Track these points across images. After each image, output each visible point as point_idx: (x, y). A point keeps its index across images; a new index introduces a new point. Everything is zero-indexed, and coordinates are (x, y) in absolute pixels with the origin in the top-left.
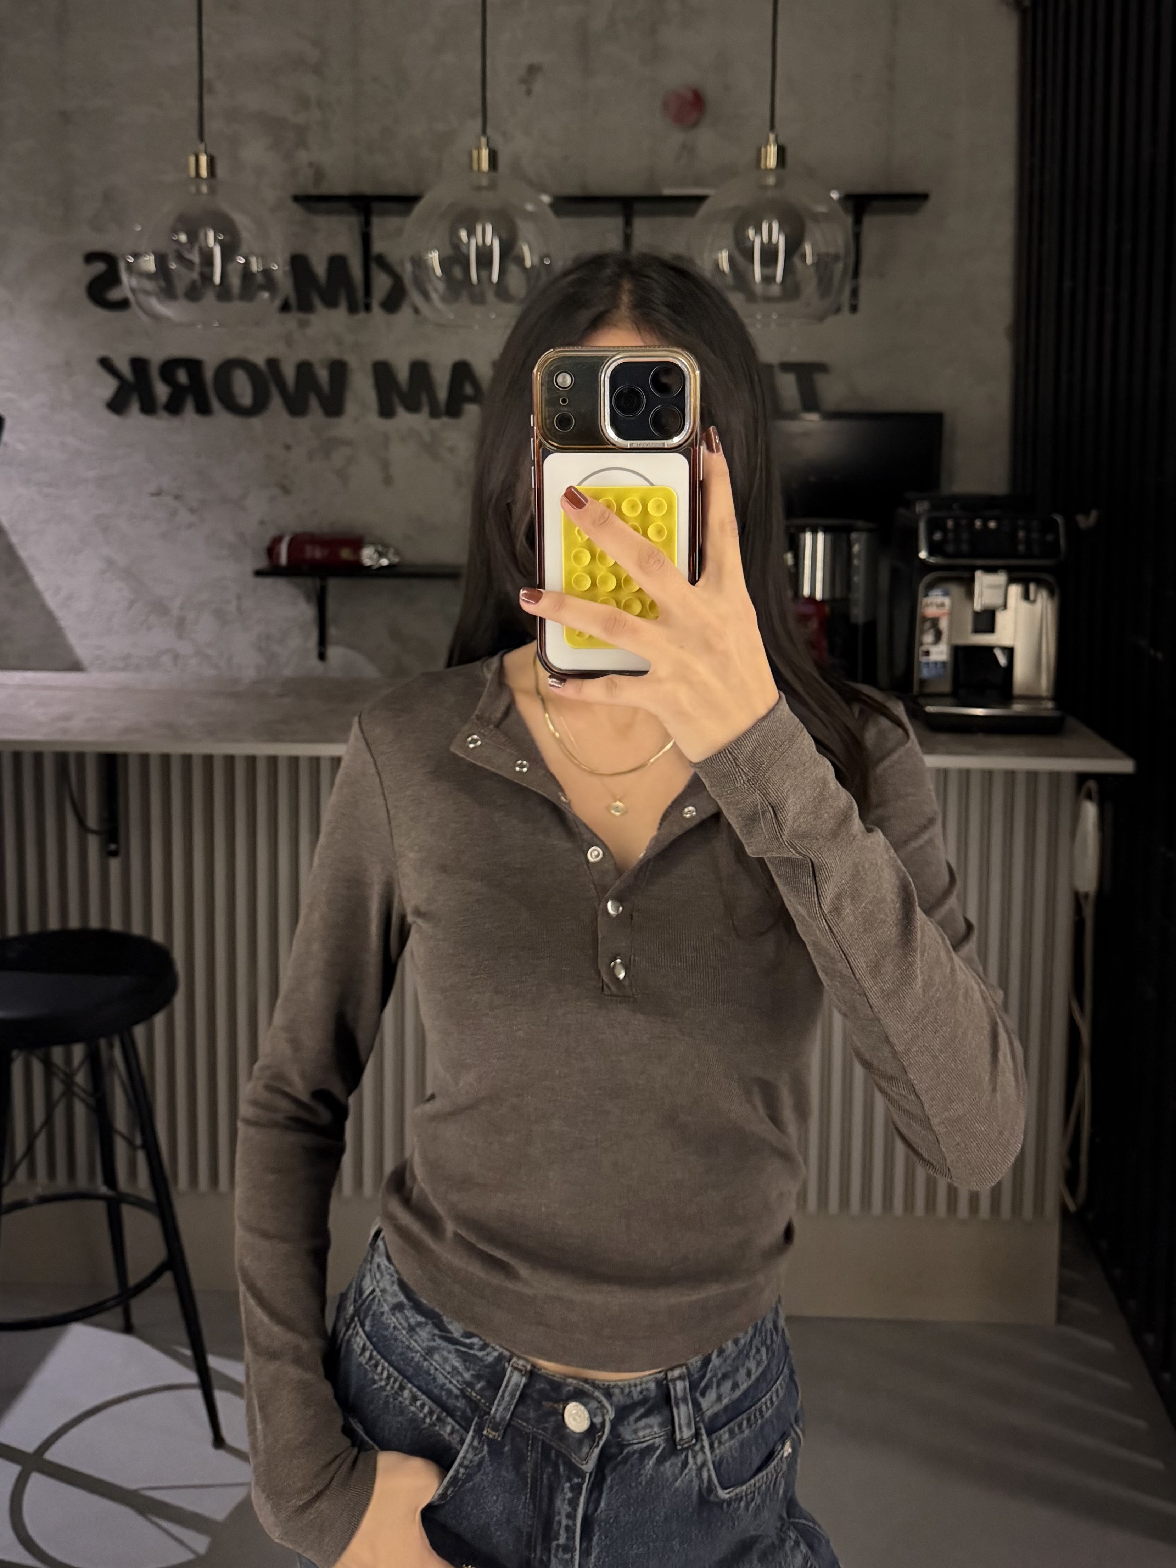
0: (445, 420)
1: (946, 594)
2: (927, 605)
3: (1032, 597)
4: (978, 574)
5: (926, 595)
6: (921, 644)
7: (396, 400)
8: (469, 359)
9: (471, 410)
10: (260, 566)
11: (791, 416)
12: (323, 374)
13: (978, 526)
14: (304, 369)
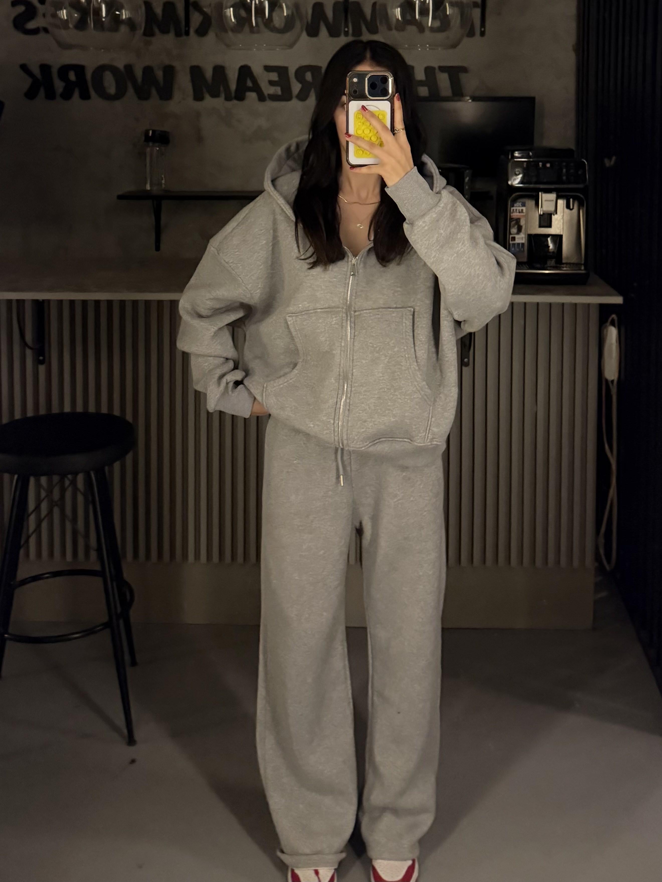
0: (234, 102)
1: (524, 205)
2: (513, 212)
3: (571, 207)
4: (540, 193)
5: (513, 206)
6: (510, 234)
7: (204, 90)
8: (249, 64)
9: (252, 96)
10: (120, 193)
11: (447, 99)
12: (160, 74)
13: (541, 166)
14: (148, 71)
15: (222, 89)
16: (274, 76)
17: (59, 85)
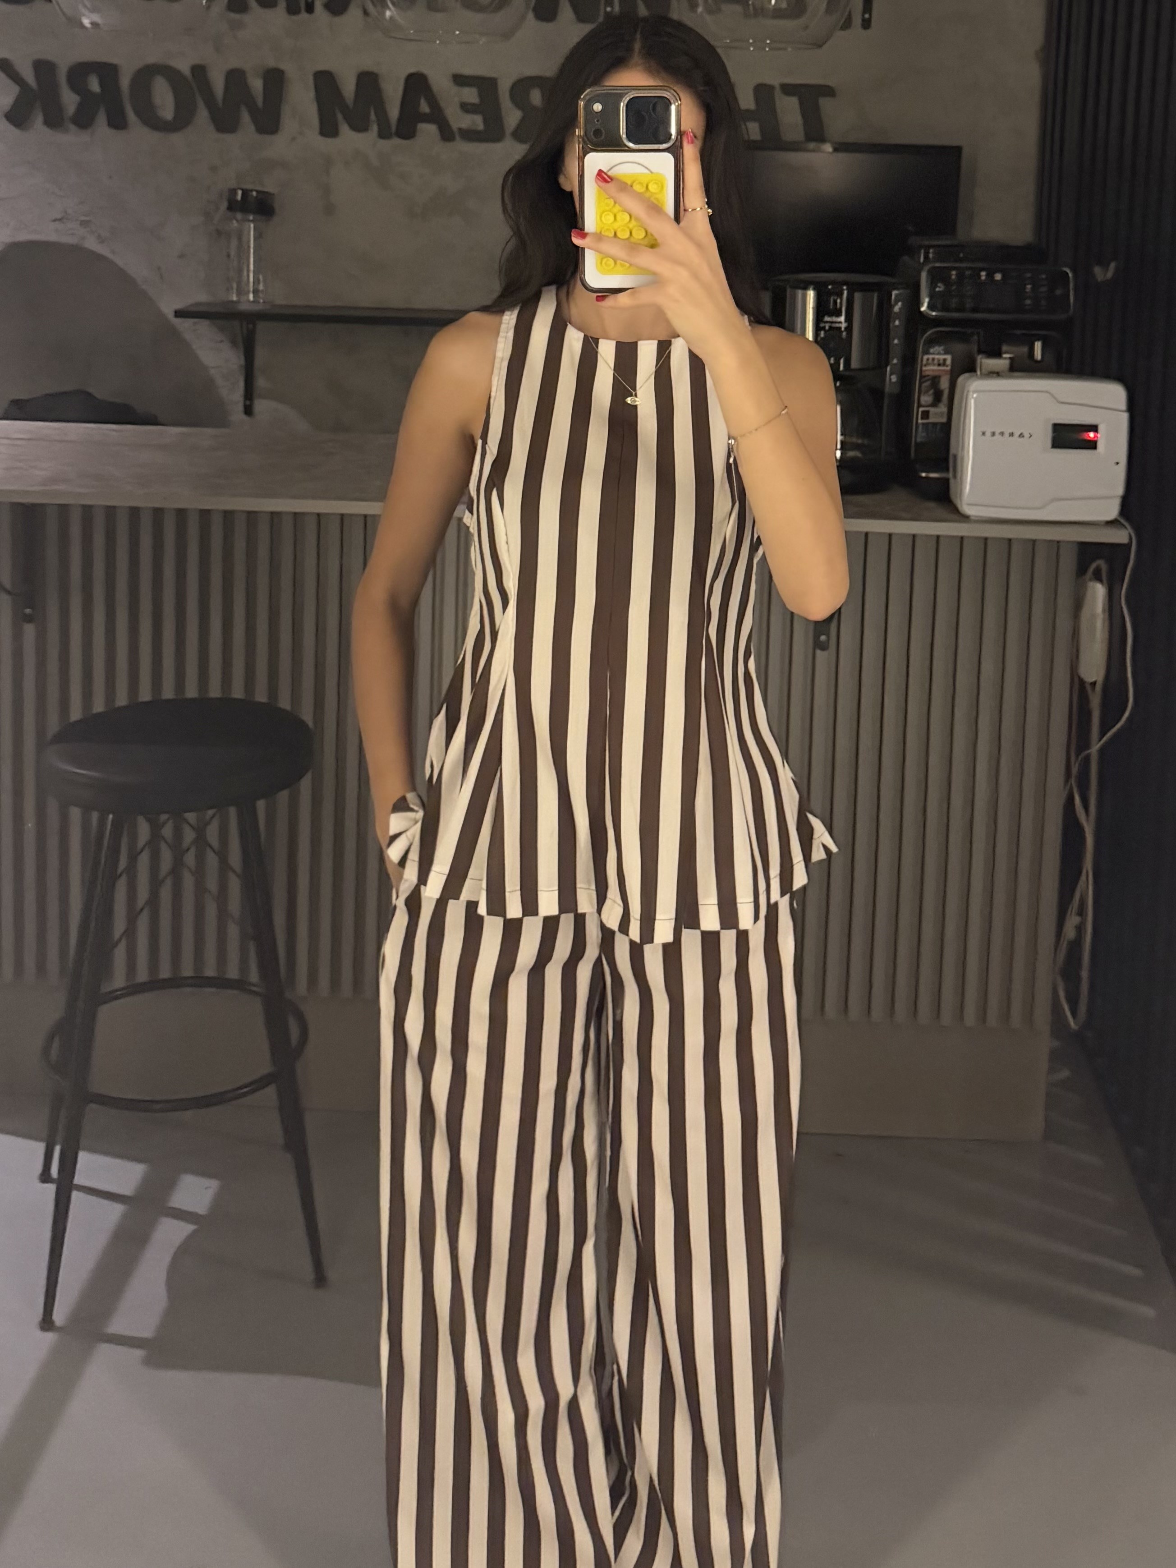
0: (396, 141)
1: (947, 351)
2: (927, 363)
3: (1039, 357)
5: (927, 353)
6: (919, 406)
7: (340, 117)
8: (425, 71)
9: (427, 130)
10: (179, 306)
11: (793, 147)
12: (257, 85)
13: (983, 278)
14: (235, 77)
15: (373, 117)
16: (471, 95)
17: (70, 100)
